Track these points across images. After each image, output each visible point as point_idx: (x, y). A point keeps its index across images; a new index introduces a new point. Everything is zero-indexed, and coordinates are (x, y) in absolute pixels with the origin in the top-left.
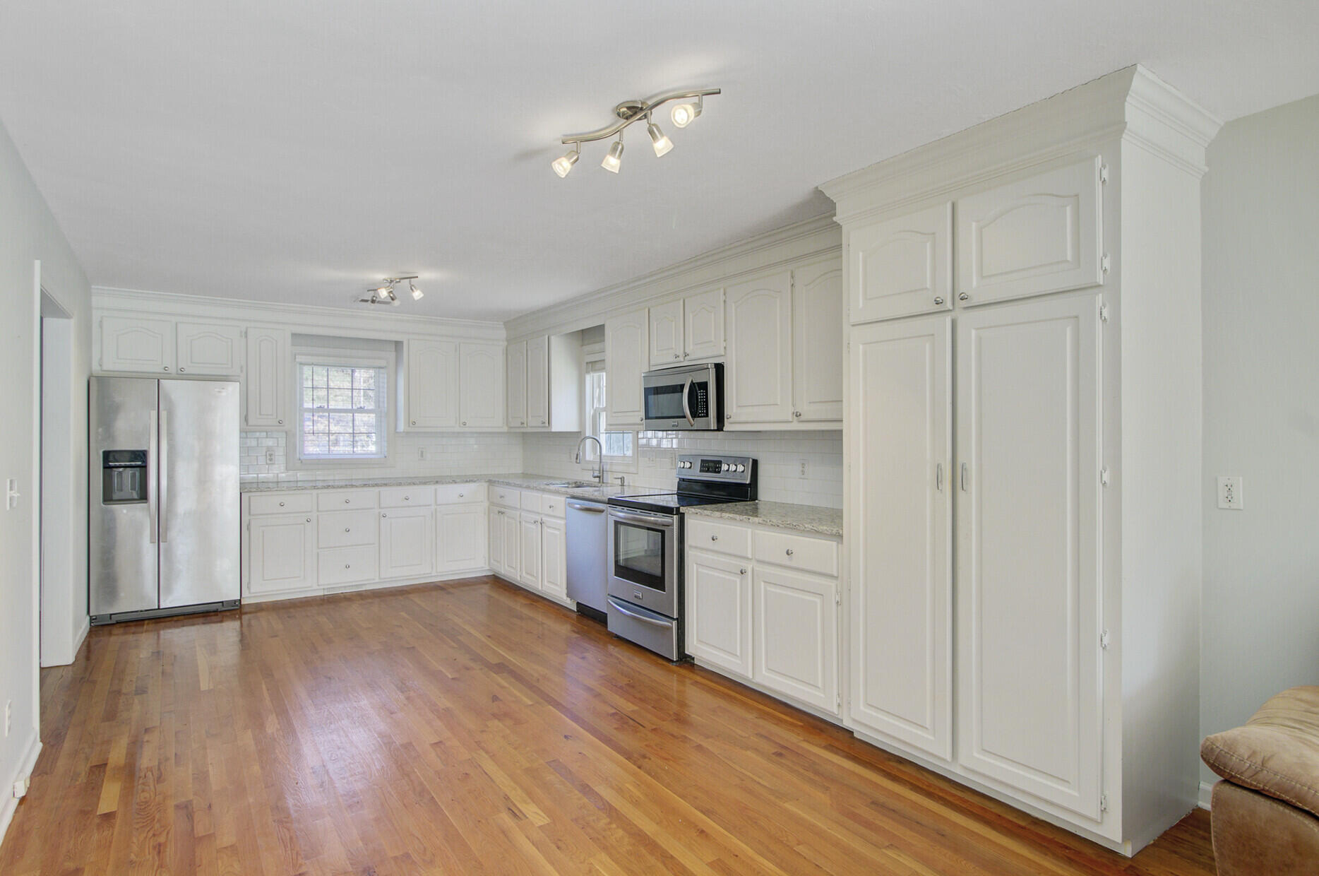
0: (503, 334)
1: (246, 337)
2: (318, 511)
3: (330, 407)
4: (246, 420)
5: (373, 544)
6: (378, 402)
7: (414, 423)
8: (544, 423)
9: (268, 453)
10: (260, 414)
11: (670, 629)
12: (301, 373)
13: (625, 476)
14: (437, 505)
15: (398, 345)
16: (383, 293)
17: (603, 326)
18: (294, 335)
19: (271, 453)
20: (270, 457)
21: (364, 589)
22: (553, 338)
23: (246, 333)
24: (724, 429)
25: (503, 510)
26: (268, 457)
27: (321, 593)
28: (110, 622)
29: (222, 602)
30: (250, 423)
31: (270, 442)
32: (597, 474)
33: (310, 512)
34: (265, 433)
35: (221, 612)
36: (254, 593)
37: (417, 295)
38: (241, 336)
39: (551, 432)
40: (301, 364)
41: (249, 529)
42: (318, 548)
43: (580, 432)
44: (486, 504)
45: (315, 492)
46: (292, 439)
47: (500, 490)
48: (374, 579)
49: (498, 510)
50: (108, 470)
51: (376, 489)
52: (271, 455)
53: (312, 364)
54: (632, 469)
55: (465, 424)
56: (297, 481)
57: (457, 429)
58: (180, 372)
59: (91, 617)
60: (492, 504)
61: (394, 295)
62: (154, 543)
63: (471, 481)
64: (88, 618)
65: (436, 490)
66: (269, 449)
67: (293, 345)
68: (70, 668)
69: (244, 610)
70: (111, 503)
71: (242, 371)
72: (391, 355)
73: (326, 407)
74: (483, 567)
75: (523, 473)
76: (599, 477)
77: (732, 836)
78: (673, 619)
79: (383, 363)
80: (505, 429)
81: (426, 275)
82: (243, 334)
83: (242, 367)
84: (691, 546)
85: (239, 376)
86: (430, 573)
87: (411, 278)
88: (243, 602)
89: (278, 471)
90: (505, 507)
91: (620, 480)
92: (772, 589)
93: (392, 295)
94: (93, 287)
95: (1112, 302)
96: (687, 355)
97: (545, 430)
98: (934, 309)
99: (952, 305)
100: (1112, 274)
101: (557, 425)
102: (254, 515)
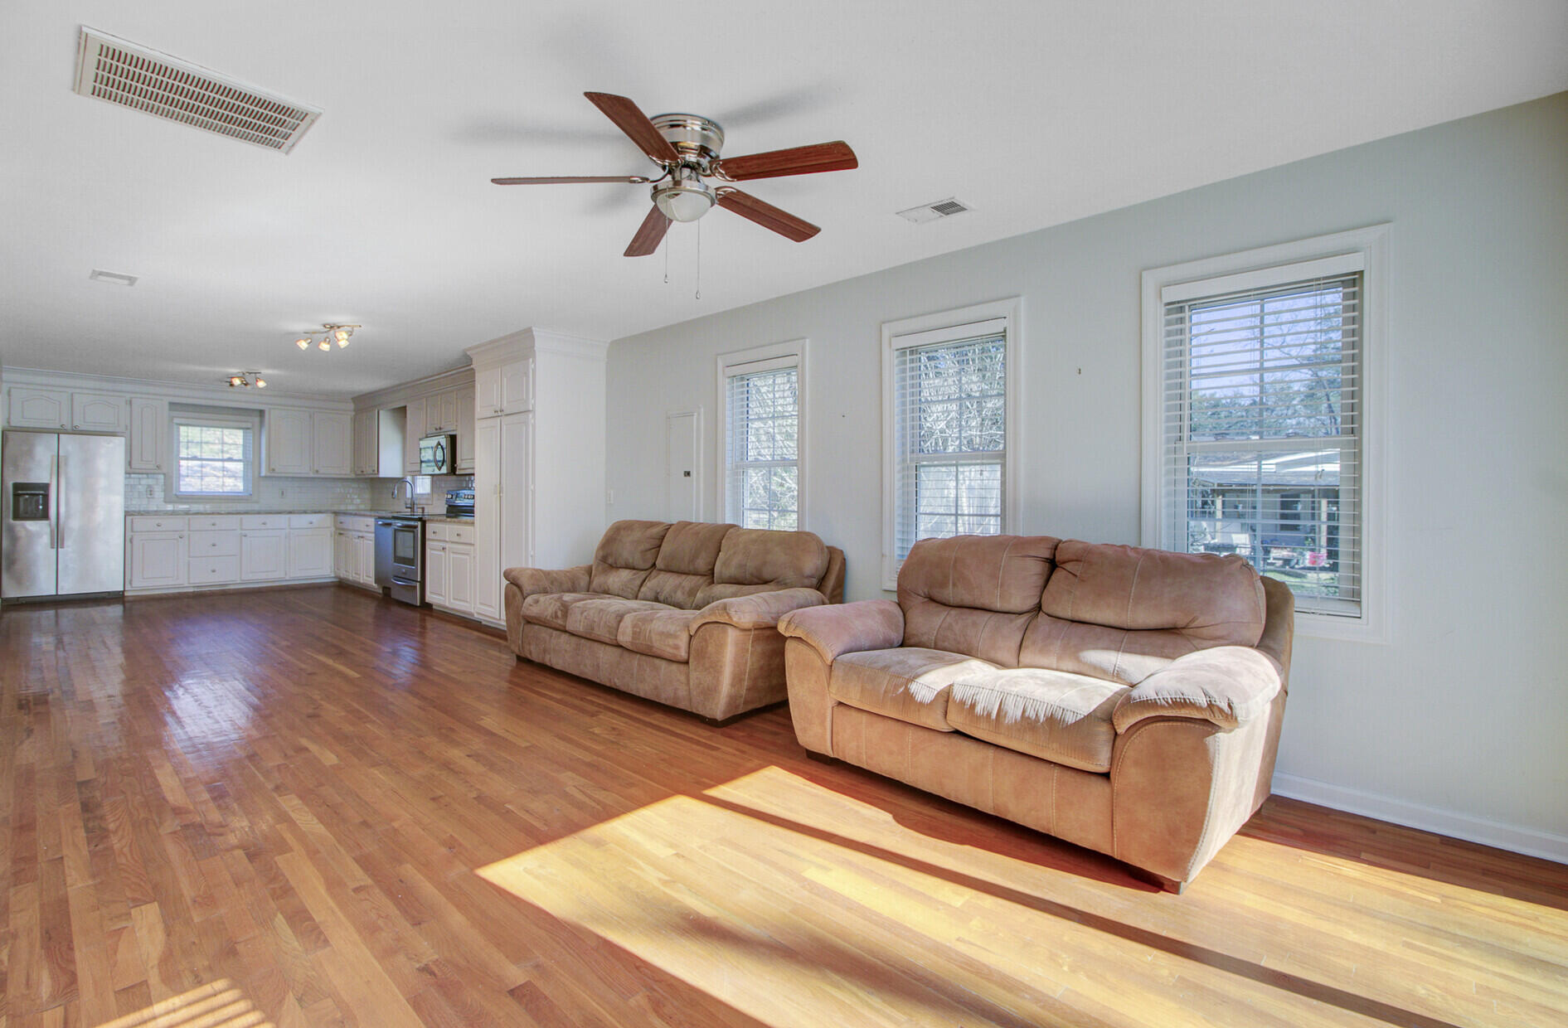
0: (351, 406)
1: (131, 404)
2: (189, 530)
4: (130, 464)
5: (236, 555)
6: (244, 453)
7: (274, 470)
8: (374, 471)
9: (148, 489)
10: (142, 459)
11: (415, 587)
12: (179, 431)
13: (425, 506)
14: (291, 529)
15: (261, 413)
16: (237, 382)
17: (405, 407)
18: (172, 404)
19: (151, 489)
20: (150, 491)
21: (229, 587)
22: (381, 412)
23: (131, 401)
24: (456, 474)
25: (342, 532)
26: (149, 493)
27: (193, 588)
28: (18, 603)
29: (110, 591)
30: (133, 467)
32: (409, 505)
33: (183, 530)
34: (146, 475)
35: (109, 598)
36: (136, 586)
37: (261, 384)
38: (126, 404)
39: (379, 477)
40: (177, 424)
41: (131, 542)
42: (189, 557)
43: (402, 478)
44: (333, 529)
45: (187, 517)
46: (170, 479)
47: (342, 518)
48: (237, 580)
49: (340, 532)
50: (17, 496)
51: (240, 516)
52: (151, 491)
53: (188, 425)
54: (430, 502)
55: (317, 471)
57: (312, 475)
58: (74, 428)
60: (337, 528)
62: (53, 548)
63: (319, 512)
65: (289, 518)
66: (149, 486)
67: (170, 410)
70: (20, 519)
71: (127, 429)
72: (257, 419)
74: (329, 575)
76: (411, 508)
78: (417, 581)
79: (249, 425)
80: (353, 476)
82: (128, 402)
83: (126, 426)
84: (430, 540)
85: (124, 432)
87: (253, 373)
88: (126, 594)
89: (158, 503)
90: (343, 529)
91: (422, 509)
92: (455, 556)
95: (534, 417)
96: (440, 429)
97: (375, 476)
98: (496, 414)
99: (500, 414)
100: (534, 406)
101: (384, 473)
102: (137, 532)
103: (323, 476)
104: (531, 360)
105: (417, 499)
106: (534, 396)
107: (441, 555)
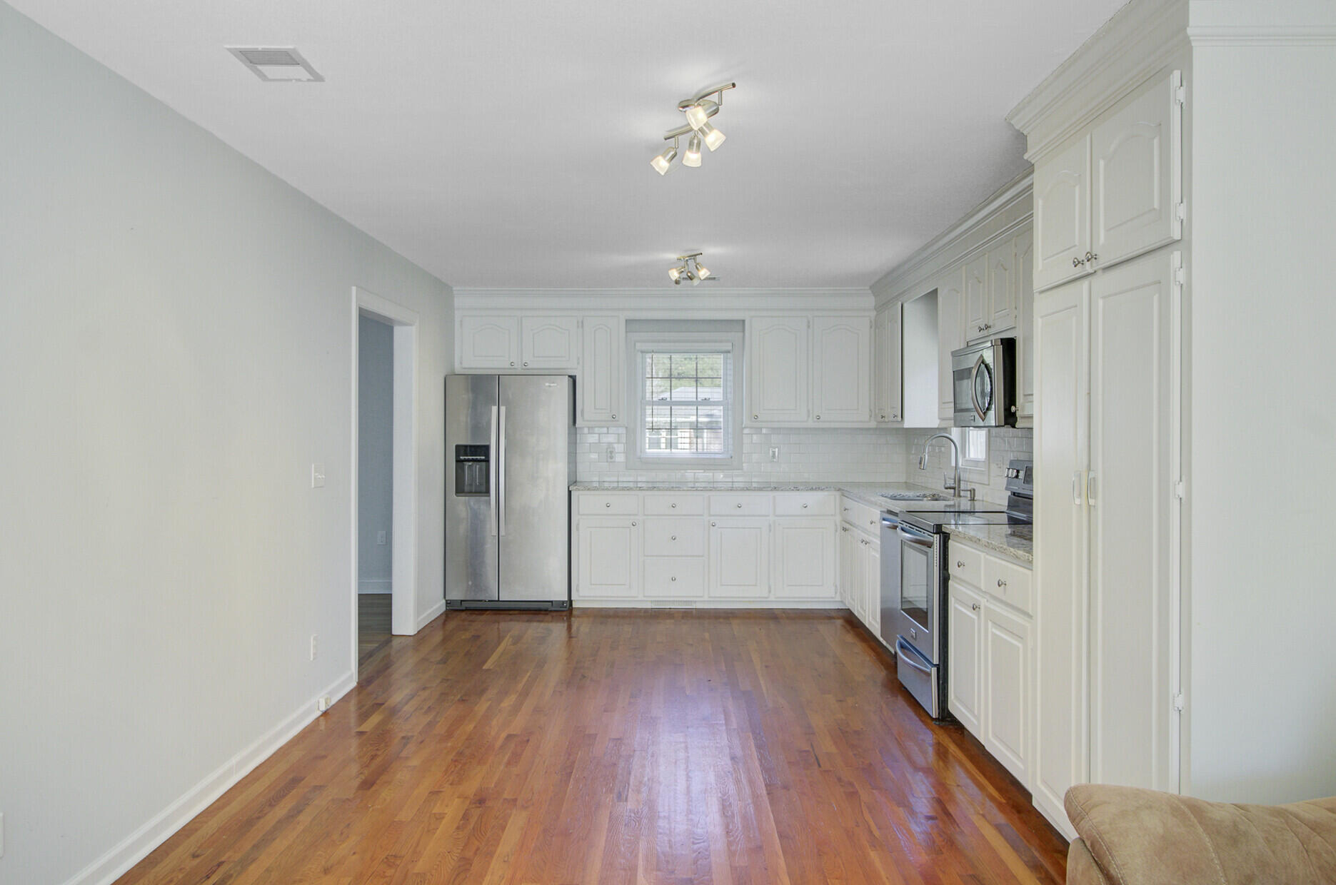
0: (870, 301)
1: (582, 326)
2: (644, 515)
3: (673, 400)
4: (583, 414)
5: (702, 556)
6: (726, 392)
7: (759, 416)
8: (896, 416)
9: (609, 450)
10: (595, 409)
11: (929, 675)
12: (644, 362)
13: (976, 488)
14: (777, 516)
15: (742, 325)
16: (674, 274)
17: (936, 289)
18: (628, 322)
19: (611, 450)
21: (694, 606)
22: (905, 306)
23: (582, 322)
24: (1016, 426)
26: (609, 455)
27: (649, 606)
28: (461, 608)
29: (552, 602)
30: (586, 418)
31: (611, 439)
32: (951, 483)
33: (636, 515)
34: (606, 429)
35: (551, 611)
36: (582, 597)
38: (578, 327)
39: (903, 428)
40: (642, 352)
41: (577, 528)
42: (644, 555)
44: (838, 518)
45: (641, 493)
47: (848, 502)
48: (701, 597)
50: (460, 464)
51: (706, 494)
53: (653, 352)
54: (984, 481)
55: (818, 418)
56: (637, 482)
57: (811, 425)
58: (524, 367)
59: (446, 601)
60: (842, 518)
61: (692, 274)
63: (818, 489)
64: (444, 601)
65: (774, 497)
66: (609, 445)
67: (629, 332)
68: (412, 638)
69: (575, 613)
70: (463, 494)
71: (577, 364)
72: (736, 337)
73: (669, 399)
74: (832, 598)
75: (906, 483)
76: (954, 488)
77: (782, 857)
78: (933, 664)
79: (729, 346)
80: (873, 424)
81: (711, 251)
82: (580, 325)
83: (577, 360)
84: (954, 578)
85: (576, 369)
86: (766, 598)
87: (696, 255)
88: (572, 605)
90: (849, 525)
91: (969, 492)
92: (997, 631)
93: (689, 274)
94: (454, 289)
95: (1187, 262)
96: (987, 327)
97: (899, 426)
98: (1079, 271)
99: (1088, 268)
100: (1186, 225)
101: (913, 420)
102: (583, 515)
103: (826, 425)
104: (1177, 74)
105: (965, 470)
106: (1186, 194)
107: (974, 619)
